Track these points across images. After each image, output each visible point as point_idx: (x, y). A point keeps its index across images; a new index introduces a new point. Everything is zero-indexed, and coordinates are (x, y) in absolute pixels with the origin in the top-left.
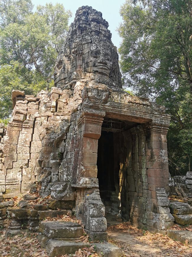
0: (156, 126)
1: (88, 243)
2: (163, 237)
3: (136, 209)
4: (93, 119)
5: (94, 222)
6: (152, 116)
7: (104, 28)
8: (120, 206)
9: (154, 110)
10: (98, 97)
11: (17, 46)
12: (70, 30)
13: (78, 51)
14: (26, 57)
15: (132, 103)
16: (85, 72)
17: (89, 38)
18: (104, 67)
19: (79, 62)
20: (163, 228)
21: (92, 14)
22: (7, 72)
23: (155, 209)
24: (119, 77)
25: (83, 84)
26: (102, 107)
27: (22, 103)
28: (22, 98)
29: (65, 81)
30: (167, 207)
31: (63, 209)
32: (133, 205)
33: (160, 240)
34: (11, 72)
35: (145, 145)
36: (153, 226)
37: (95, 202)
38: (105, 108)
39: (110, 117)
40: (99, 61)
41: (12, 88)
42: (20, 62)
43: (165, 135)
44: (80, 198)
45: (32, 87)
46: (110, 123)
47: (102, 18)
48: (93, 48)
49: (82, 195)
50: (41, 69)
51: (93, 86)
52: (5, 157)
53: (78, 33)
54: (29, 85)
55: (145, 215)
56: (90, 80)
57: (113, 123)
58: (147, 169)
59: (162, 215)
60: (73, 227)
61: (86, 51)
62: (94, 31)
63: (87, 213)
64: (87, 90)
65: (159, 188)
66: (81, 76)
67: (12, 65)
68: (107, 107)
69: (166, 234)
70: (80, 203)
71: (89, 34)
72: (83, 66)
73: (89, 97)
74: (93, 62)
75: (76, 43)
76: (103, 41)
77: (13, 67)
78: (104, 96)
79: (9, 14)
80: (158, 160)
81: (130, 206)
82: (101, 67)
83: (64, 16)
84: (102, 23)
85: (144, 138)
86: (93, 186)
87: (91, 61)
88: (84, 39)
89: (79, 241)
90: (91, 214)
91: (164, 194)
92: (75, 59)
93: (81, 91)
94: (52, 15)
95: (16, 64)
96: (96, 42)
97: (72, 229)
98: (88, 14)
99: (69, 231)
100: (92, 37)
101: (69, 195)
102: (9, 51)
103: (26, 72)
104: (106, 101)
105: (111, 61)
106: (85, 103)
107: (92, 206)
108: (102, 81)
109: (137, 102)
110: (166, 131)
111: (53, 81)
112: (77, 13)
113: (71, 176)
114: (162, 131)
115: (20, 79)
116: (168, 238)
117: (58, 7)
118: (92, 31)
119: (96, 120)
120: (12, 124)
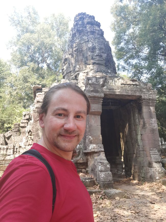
0: (145, 101)
1: (100, 190)
2: (158, 185)
3: (136, 167)
4: (95, 100)
5: (102, 175)
6: (142, 93)
7: (97, 28)
8: (124, 167)
9: (143, 88)
10: (97, 83)
11: (31, 51)
12: (71, 33)
13: (78, 49)
14: (39, 58)
15: (124, 84)
16: (86, 65)
17: (86, 38)
18: (100, 59)
19: (81, 58)
20: (157, 178)
21: (86, 19)
22: (26, 72)
23: (150, 165)
24: (114, 65)
25: (85, 74)
26: (101, 90)
27: (40, 94)
28: (40, 91)
29: (71, 74)
30: (159, 162)
31: (79, 169)
32: (133, 164)
33: (156, 187)
34: (29, 71)
35: (139, 116)
36: (149, 178)
37: (102, 161)
38: (103, 91)
39: (108, 97)
40: (95, 55)
41: (30, 84)
42: (35, 63)
43: (153, 106)
44: (91, 160)
45: (45, 81)
46: (109, 102)
47: (95, 20)
48: (90, 45)
49: (92, 157)
50: (51, 66)
51: (93, 75)
52: (33, 135)
53: (77, 35)
54: (43, 80)
55: (143, 170)
56: (90, 70)
57: (111, 102)
58: (142, 135)
59: (155, 168)
60: (87, 179)
61: (85, 48)
62: (90, 32)
63: (96, 170)
64: (88, 79)
65: (152, 149)
66: (83, 68)
67: (28, 66)
68: (104, 90)
69: (160, 183)
70: (91, 163)
71: (86, 34)
72: (84, 60)
73: (90, 83)
74: (91, 56)
75: (76, 44)
76: (97, 39)
77: (29, 67)
78: (102, 82)
79: (22, 27)
80: (149, 127)
81: (131, 165)
82: (98, 59)
83: (65, 21)
84: (95, 24)
85: (137, 111)
86: (99, 150)
87: (89, 56)
88: (82, 39)
89: (92, 189)
90: (99, 169)
91: (156, 152)
92: (77, 55)
93: (83, 80)
94: (56, 22)
95: (32, 64)
96: (92, 40)
97: (87, 180)
98: (84, 19)
99: (85, 182)
100: (88, 37)
101: (83, 159)
102: (26, 55)
103: (39, 70)
104: (103, 85)
105: (105, 53)
106: (87, 89)
107: (100, 164)
108: (100, 70)
109: (128, 83)
110: (154, 104)
111: (61, 74)
112: (75, 19)
113: (83, 145)
114: (151, 104)
115: (36, 76)
116: (162, 185)
117: (60, 15)
118: (88, 32)
119: (97, 101)
120: (35, 111)
